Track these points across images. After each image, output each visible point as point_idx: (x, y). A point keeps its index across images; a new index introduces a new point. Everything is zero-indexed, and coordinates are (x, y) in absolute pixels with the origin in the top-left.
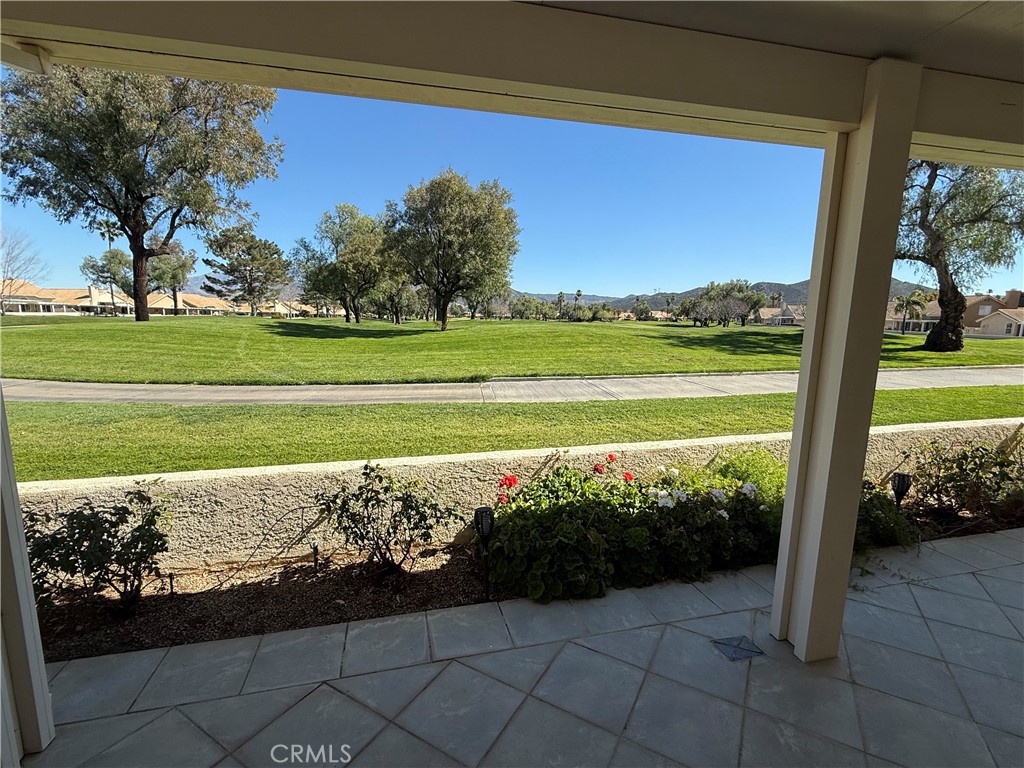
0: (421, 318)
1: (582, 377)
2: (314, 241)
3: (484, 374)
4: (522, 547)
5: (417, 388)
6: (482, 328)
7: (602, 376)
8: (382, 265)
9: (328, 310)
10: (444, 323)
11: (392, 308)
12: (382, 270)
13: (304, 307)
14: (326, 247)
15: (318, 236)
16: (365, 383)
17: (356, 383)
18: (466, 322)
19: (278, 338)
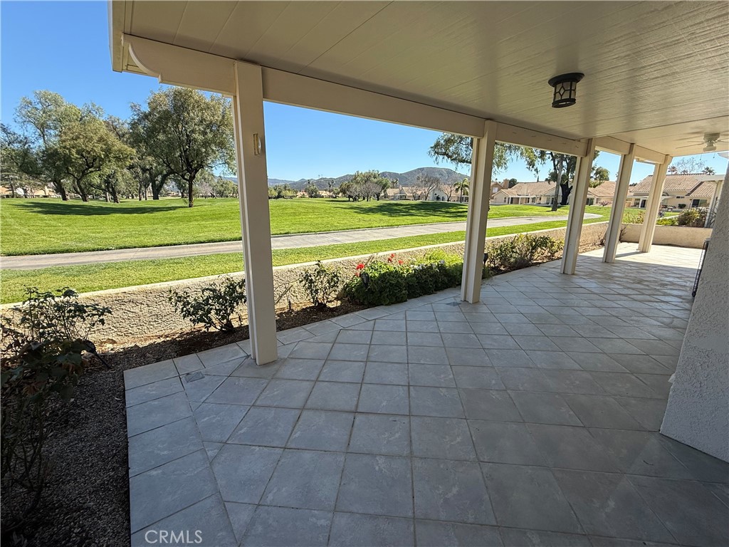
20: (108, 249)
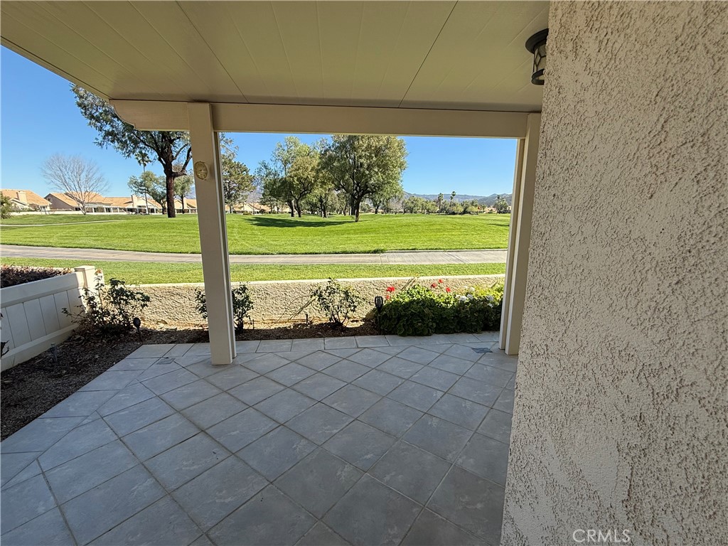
0: (341, 213)
1: (445, 250)
2: (270, 162)
3: (383, 248)
4: (395, 314)
5: (342, 257)
6: (382, 219)
7: (458, 250)
8: (316, 177)
9: (278, 209)
10: (357, 216)
11: (322, 206)
12: (315, 181)
13: (263, 207)
14: (278, 166)
15: (274, 159)
16: (311, 253)
17: (306, 254)
18: (372, 216)
19: (256, 227)
20: (272, 254)
